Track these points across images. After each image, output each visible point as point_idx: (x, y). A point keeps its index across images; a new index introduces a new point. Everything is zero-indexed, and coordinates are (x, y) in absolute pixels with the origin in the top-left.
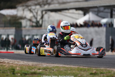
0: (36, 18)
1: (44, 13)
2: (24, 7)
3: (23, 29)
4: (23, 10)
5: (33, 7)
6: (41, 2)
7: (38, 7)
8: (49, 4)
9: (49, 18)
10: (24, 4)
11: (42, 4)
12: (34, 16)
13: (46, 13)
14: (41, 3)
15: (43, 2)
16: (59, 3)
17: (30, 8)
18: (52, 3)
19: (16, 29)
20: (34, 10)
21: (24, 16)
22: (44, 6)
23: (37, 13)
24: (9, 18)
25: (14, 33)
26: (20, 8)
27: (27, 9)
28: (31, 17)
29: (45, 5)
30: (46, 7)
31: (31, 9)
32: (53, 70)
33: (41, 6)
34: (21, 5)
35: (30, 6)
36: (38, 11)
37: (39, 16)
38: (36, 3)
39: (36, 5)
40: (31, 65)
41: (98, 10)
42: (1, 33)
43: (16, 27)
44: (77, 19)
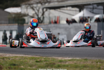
0: (38, 15)
1: (45, 10)
2: (27, 6)
3: (25, 25)
4: (27, 8)
5: (35, 5)
7: (39, 5)
8: (50, 2)
9: (49, 14)
10: (27, 3)
12: (36, 13)
13: (46, 10)
14: (42, 2)
16: (58, 1)
17: (32, 6)
18: (52, 1)
19: (18, 25)
20: (36, 7)
21: (27, 13)
23: (38, 11)
24: (14, 16)
25: (17, 29)
26: (23, 6)
27: (29, 7)
28: (34, 14)
29: (45, 3)
30: (47, 5)
31: (33, 7)
32: (10, 59)
33: (41, 4)
34: (24, 3)
35: (32, 4)
36: (39, 8)
37: (41, 13)
38: (38, 1)
39: (37, 3)
41: (93, 7)
42: (5, 29)
43: (18, 23)
44: (73, 15)
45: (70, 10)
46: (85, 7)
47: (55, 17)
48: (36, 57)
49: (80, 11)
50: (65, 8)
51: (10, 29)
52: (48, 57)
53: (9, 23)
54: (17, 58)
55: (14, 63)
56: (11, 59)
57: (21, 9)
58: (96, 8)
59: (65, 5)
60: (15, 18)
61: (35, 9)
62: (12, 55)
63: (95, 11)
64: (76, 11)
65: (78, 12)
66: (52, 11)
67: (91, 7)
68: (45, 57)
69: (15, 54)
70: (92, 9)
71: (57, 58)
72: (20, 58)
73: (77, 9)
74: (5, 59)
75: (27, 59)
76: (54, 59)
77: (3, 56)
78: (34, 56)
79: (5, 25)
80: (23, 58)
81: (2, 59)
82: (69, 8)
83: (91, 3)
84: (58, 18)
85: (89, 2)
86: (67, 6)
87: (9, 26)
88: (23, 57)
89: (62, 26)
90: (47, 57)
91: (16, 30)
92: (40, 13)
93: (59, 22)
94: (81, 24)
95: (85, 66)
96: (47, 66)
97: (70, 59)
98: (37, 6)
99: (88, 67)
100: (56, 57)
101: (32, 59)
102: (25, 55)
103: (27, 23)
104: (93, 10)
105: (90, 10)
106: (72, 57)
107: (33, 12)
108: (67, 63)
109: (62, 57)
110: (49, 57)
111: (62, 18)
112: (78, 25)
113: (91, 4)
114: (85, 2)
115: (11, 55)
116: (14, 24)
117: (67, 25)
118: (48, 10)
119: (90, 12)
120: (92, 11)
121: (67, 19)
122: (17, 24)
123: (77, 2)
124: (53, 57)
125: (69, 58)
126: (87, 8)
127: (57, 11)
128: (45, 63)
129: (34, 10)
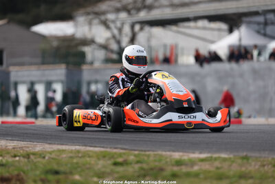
0: (119, 42)
1: (137, 27)
2: (90, 17)
3: (85, 67)
4: (90, 23)
5: (111, 16)
6: (129, 4)
7: (123, 15)
8: (150, 8)
9: (149, 40)
10: (89, 9)
11: (132, 9)
12: (114, 37)
13: (142, 29)
14: (130, 7)
15: (135, 2)
16: (173, 6)
17: (103, 18)
18: (156, 4)
19: (67, 68)
20: (113, 22)
21: (89, 36)
22: (137, 13)
23: (120, 30)
25: (63, 78)
26: (81, 19)
27: (96, 21)
28: (108, 39)
29: (139, 10)
30: (143, 15)
31: (106, 20)
32: (44, 157)
33: (129, 11)
34: (81, 11)
35: (104, 13)
36: (123, 24)
37: (126, 35)
38: (118, 5)
39: (118, 10)
40: (11, 147)
41: (266, 20)
42: (34, 79)
43: (67, 63)
44: (213, 42)
45: (204, 28)
46: (245, 19)
47: (165, 46)
48: (115, 151)
49: (231, 31)
50: (192, 24)
51: (44, 79)
52: (145, 151)
53: (43, 63)
54: (64, 156)
55: (56, 167)
56: (47, 158)
57: (76, 26)
58: (272, 23)
59: (191, 16)
60: (58, 49)
61: (112, 25)
62: (51, 146)
63: (270, 29)
64: (219, 30)
65: (226, 33)
66: (157, 31)
67: (261, 19)
68: (136, 152)
69: (58, 144)
70: (262, 26)
71: (168, 153)
72: (71, 155)
73: (224, 26)
74: (32, 157)
75: (89, 157)
76: (161, 156)
77: (27, 149)
78: (108, 150)
79: (33, 68)
80: (80, 155)
81: (24, 157)
82: (201, 23)
83: (260, 10)
84: (174, 48)
85: (254, 6)
86: (196, 19)
87: (44, 70)
88: (78, 152)
89: (183, 70)
90: (143, 153)
91: (62, 82)
92: (124, 35)
93: (176, 61)
94: (234, 65)
95: (243, 176)
96: (143, 175)
97: (203, 156)
98: (117, 18)
99: (252, 178)
100: (165, 151)
101: (104, 156)
102: (86, 146)
103: (92, 63)
104: (264, 29)
105: (256, 27)
106: (209, 152)
107: (107, 34)
108: (196, 168)
109: (183, 152)
110: (149, 151)
111: (183, 49)
112: (226, 66)
113: (260, 12)
114: (243, 7)
115: (48, 147)
116: (56, 66)
117: (197, 68)
118: (147, 28)
119: (258, 32)
120: (262, 31)
121: (197, 51)
122: (63, 66)
123: (222, 7)
124: (160, 152)
125: (201, 153)
126: (249, 23)
127: (171, 30)
128: (137, 167)
129: (108, 27)
